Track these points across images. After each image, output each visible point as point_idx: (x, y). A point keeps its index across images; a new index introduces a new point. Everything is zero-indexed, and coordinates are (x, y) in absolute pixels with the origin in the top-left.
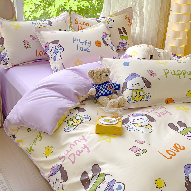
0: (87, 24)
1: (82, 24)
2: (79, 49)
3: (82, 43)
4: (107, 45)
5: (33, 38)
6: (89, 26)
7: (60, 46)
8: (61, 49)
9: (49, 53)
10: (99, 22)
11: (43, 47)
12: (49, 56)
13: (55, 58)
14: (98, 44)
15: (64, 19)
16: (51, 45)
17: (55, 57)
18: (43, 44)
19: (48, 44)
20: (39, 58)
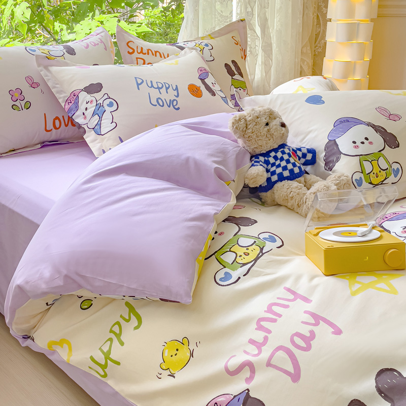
0: (156, 52)
1: (144, 52)
2: (154, 102)
3: (159, 88)
4: (214, 94)
5: (34, 85)
6: (161, 57)
7: (106, 96)
8: (110, 105)
9: (81, 117)
10: (182, 48)
11: (63, 105)
12: (83, 126)
13: (98, 127)
14: (195, 91)
15: (102, 42)
16: (84, 96)
17: (99, 124)
18: (62, 96)
19: (75, 96)
20: (53, 138)
